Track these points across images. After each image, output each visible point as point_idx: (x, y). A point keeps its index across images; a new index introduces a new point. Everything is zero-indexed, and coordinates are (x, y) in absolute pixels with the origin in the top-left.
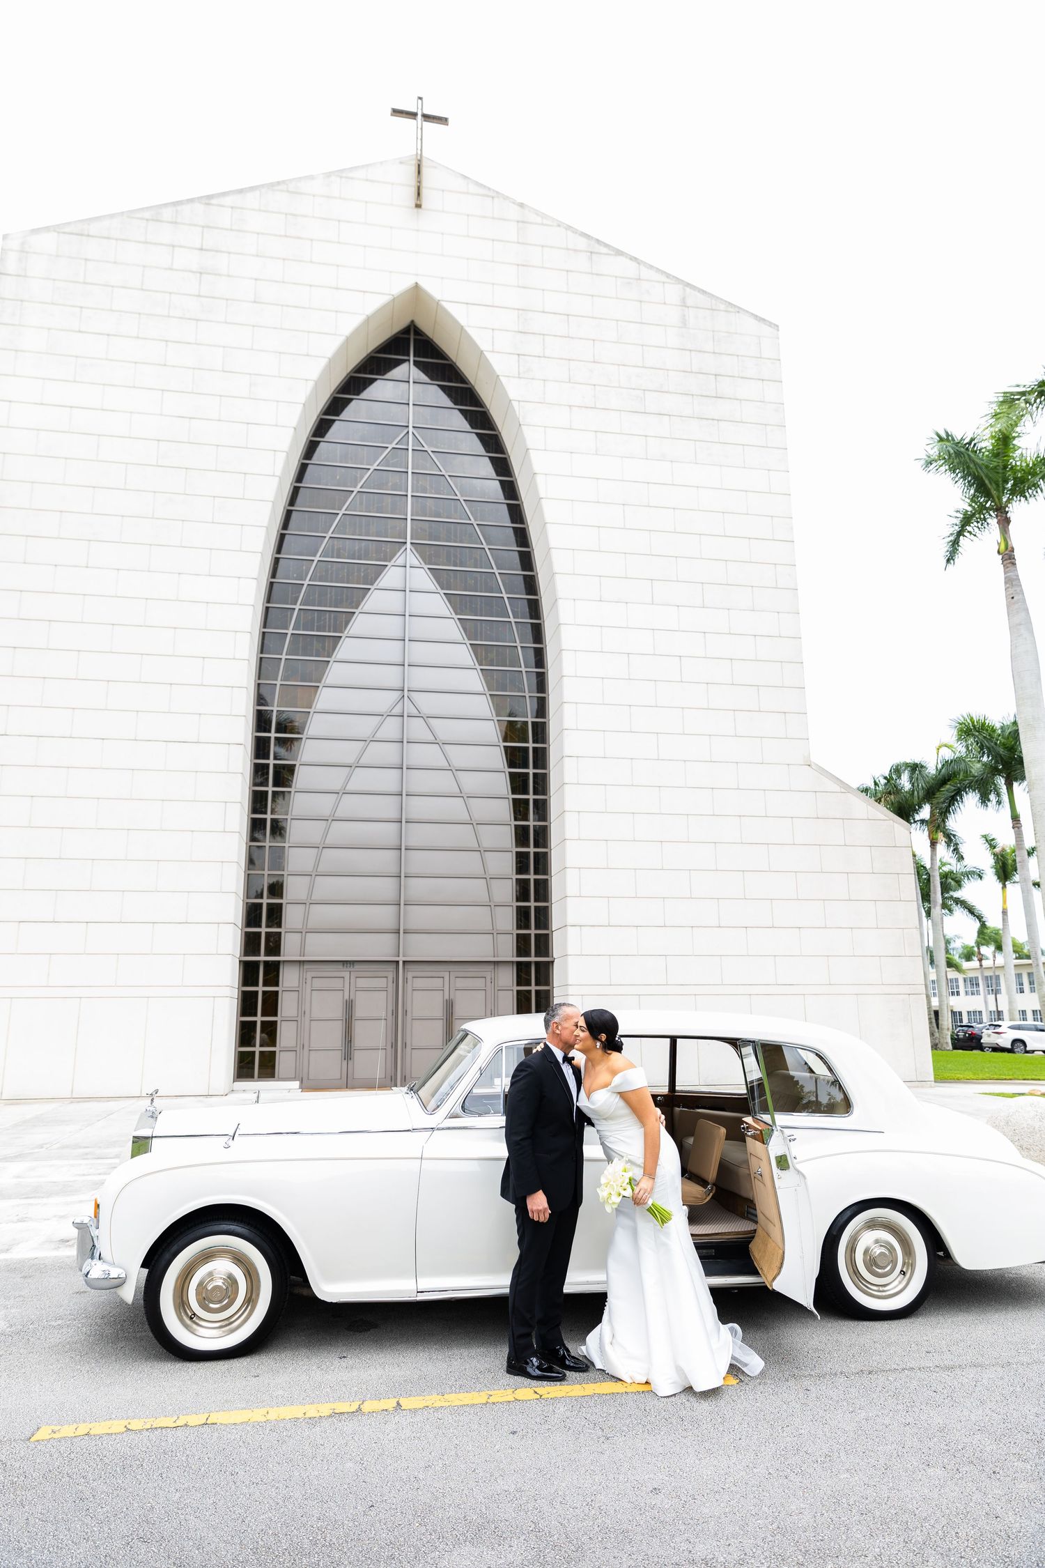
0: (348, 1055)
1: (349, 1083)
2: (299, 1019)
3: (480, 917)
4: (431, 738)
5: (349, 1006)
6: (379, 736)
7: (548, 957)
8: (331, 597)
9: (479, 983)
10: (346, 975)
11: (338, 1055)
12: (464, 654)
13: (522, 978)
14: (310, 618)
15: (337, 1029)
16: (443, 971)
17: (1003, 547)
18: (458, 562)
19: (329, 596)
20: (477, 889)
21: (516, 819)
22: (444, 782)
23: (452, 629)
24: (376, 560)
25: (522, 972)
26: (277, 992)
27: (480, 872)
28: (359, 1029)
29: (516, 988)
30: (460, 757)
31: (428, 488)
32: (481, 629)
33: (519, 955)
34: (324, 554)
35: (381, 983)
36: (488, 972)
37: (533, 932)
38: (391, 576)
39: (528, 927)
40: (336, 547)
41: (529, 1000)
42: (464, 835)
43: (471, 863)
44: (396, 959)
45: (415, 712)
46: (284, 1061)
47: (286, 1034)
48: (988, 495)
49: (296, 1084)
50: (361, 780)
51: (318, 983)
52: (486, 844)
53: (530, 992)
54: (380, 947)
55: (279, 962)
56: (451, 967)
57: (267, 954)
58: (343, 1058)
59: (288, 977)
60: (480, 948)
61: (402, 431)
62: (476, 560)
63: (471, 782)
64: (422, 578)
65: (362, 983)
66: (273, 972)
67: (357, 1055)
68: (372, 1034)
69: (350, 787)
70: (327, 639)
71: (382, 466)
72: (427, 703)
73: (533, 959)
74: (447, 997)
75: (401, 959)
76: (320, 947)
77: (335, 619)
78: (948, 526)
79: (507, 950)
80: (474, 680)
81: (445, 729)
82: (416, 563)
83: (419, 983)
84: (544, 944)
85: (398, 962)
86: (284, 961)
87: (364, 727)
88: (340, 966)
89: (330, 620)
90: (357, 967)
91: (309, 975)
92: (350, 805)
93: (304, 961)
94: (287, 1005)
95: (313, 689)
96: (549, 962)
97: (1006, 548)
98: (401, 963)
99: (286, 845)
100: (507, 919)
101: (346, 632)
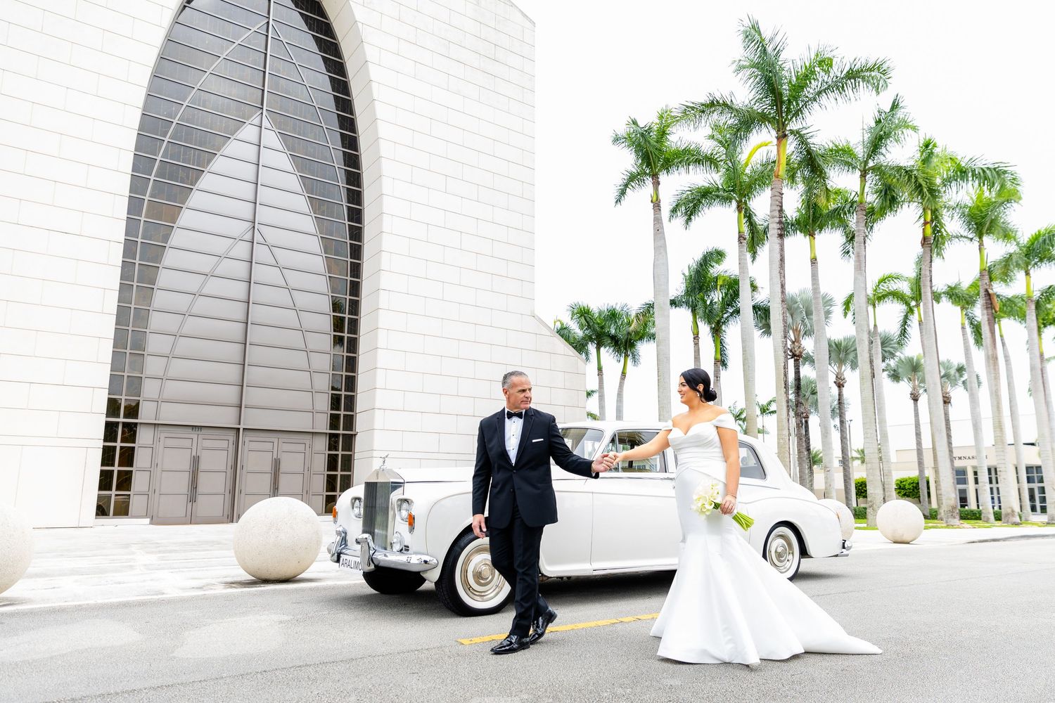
0: (192, 498)
1: (192, 519)
2: (152, 469)
3: (304, 400)
4: (274, 263)
5: (196, 461)
6: (231, 254)
7: (352, 431)
8: (196, 137)
9: (301, 448)
10: (195, 437)
11: (183, 499)
12: (302, 203)
13: (333, 446)
14: (177, 150)
15: (185, 479)
16: (273, 438)
17: (655, 199)
18: (302, 132)
19: (194, 136)
20: (302, 379)
21: (335, 331)
22: (282, 297)
23: (294, 182)
24: (236, 116)
25: (333, 441)
26: (133, 448)
27: (306, 366)
28: (202, 478)
29: (328, 452)
30: (294, 279)
31: (281, 70)
32: (317, 187)
33: (331, 429)
34: (192, 101)
35: (224, 444)
36: (307, 439)
37: (342, 413)
38: (248, 132)
39: (338, 409)
40: (202, 98)
41: (336, 462)
42: (295, 339)
43: (299, 359)
44: (238, 426)
45: (263, 241)
46: (136, 503)
47: (139, 481)
48: (649, 165)
49: (147, 521)
50: (213, 286)
51: (170, 442)
52: (311, 347)
53: (337, 455)
54: (226, 417)
55: (137, 423)
56: (280, 435)
57: (125, 417)
58: (189, 501)
59: (143, 436)
60: (301, 422)
61: (262, 21)
62: (315, 134)
63: (303, 300)
64: (271, 138)
65: (207, 444)
66: (131, 432)
67: (200, 498)
68: (213, 482)
69: (205, 291)
70: (191, 171)
71: (244, 43)
72: (271, 235)
73: (341, 432)
74: (275, 457)
75: (242, 427)
76: (170, 414)
77: (199, 155)
78: (619, 180)
79: (323, 425)
80: (308, 224)
81: (284, 257)
82: (270, 127)
83: (254, 446)
84: (350, 422)
85: (239, 429)
86: (141, 423)
87: (220, 245)
88: (190, 430)
89: (194, 155)
90: (204, 431)
91: (163, 436)
92: (202, 305)
93: (158, 424)
94: (141, 458)
95: (177, 209)
96: (352, 435)
97: (657, 200)
98: (241, 430)
99: (148, 331)
100: (324, 403)
101: (208, 168)
